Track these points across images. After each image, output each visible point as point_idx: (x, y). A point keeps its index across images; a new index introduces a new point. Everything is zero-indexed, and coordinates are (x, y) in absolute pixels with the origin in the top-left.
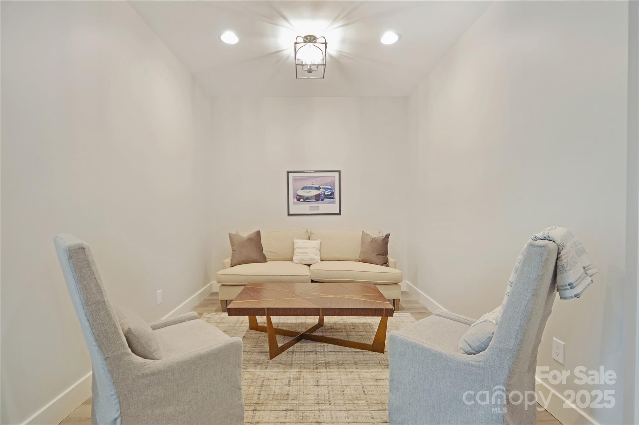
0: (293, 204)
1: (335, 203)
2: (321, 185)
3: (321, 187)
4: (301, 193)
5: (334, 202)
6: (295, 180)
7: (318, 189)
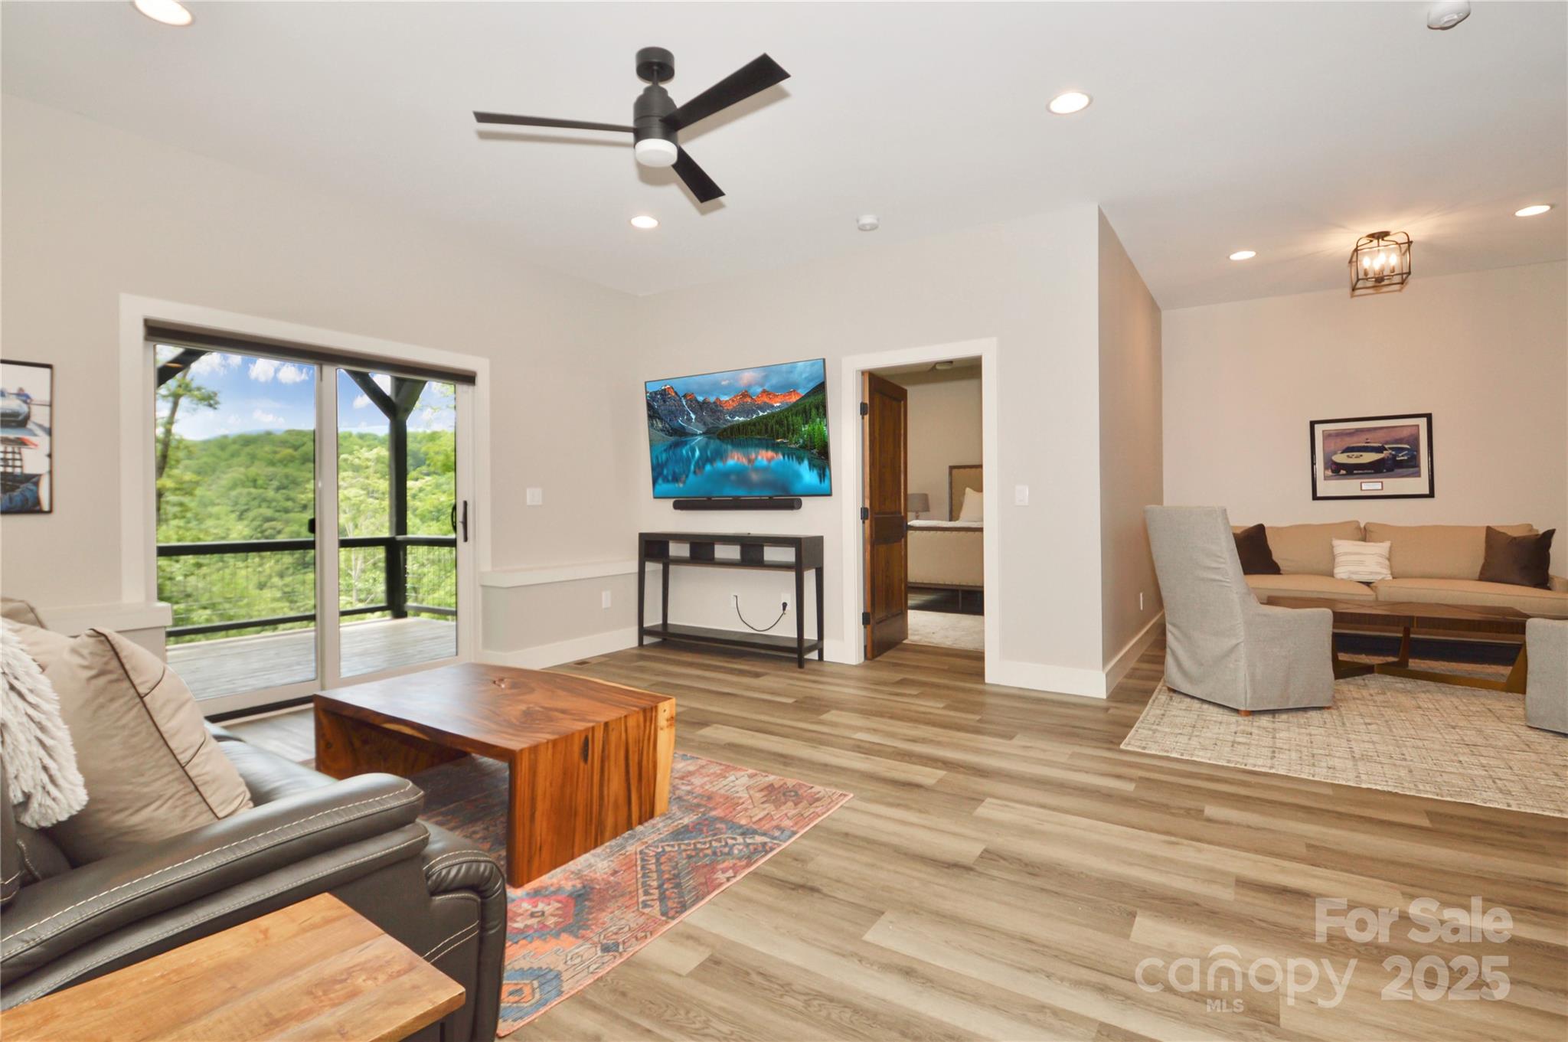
0: (1325, 479)
1: (1419, 476)
2: (1387, 443)
3: (1386, 446)
4: (1341, 458)
5: (1418, 474)
6: (1327, 436)
7: (1380, 450)
